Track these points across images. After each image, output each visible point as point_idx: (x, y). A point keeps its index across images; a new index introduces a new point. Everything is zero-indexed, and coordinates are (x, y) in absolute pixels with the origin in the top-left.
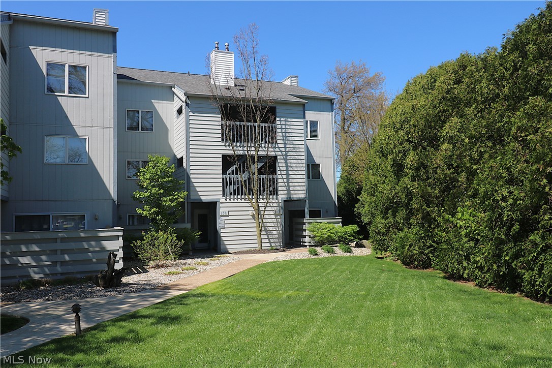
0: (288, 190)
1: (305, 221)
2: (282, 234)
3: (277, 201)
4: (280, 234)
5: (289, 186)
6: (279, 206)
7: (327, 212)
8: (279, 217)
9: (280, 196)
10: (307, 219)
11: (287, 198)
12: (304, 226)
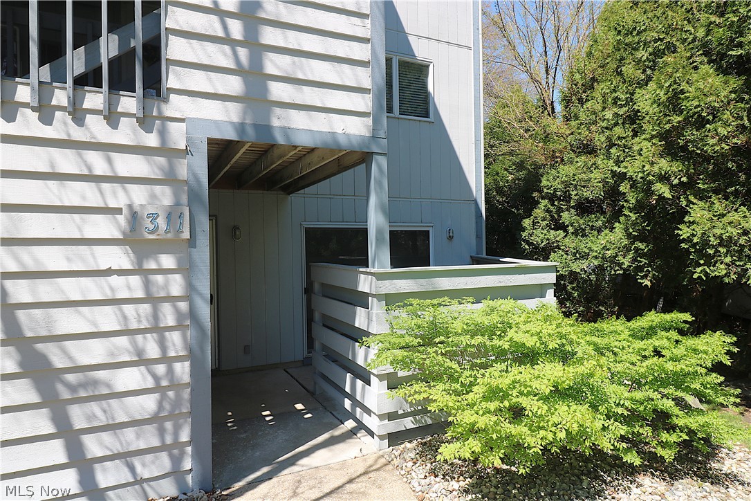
0: (254, 76)
1: (365, 284)
2: (194, 385)
3: (152, 140)
4: (175, 385)
5: (258, 49)
6: (169, 179)
7: (451, 238)
8: (168, 261)
9: (176, 106)
10: (380, 277)
11: (241, 127)
12: (360, 311)
